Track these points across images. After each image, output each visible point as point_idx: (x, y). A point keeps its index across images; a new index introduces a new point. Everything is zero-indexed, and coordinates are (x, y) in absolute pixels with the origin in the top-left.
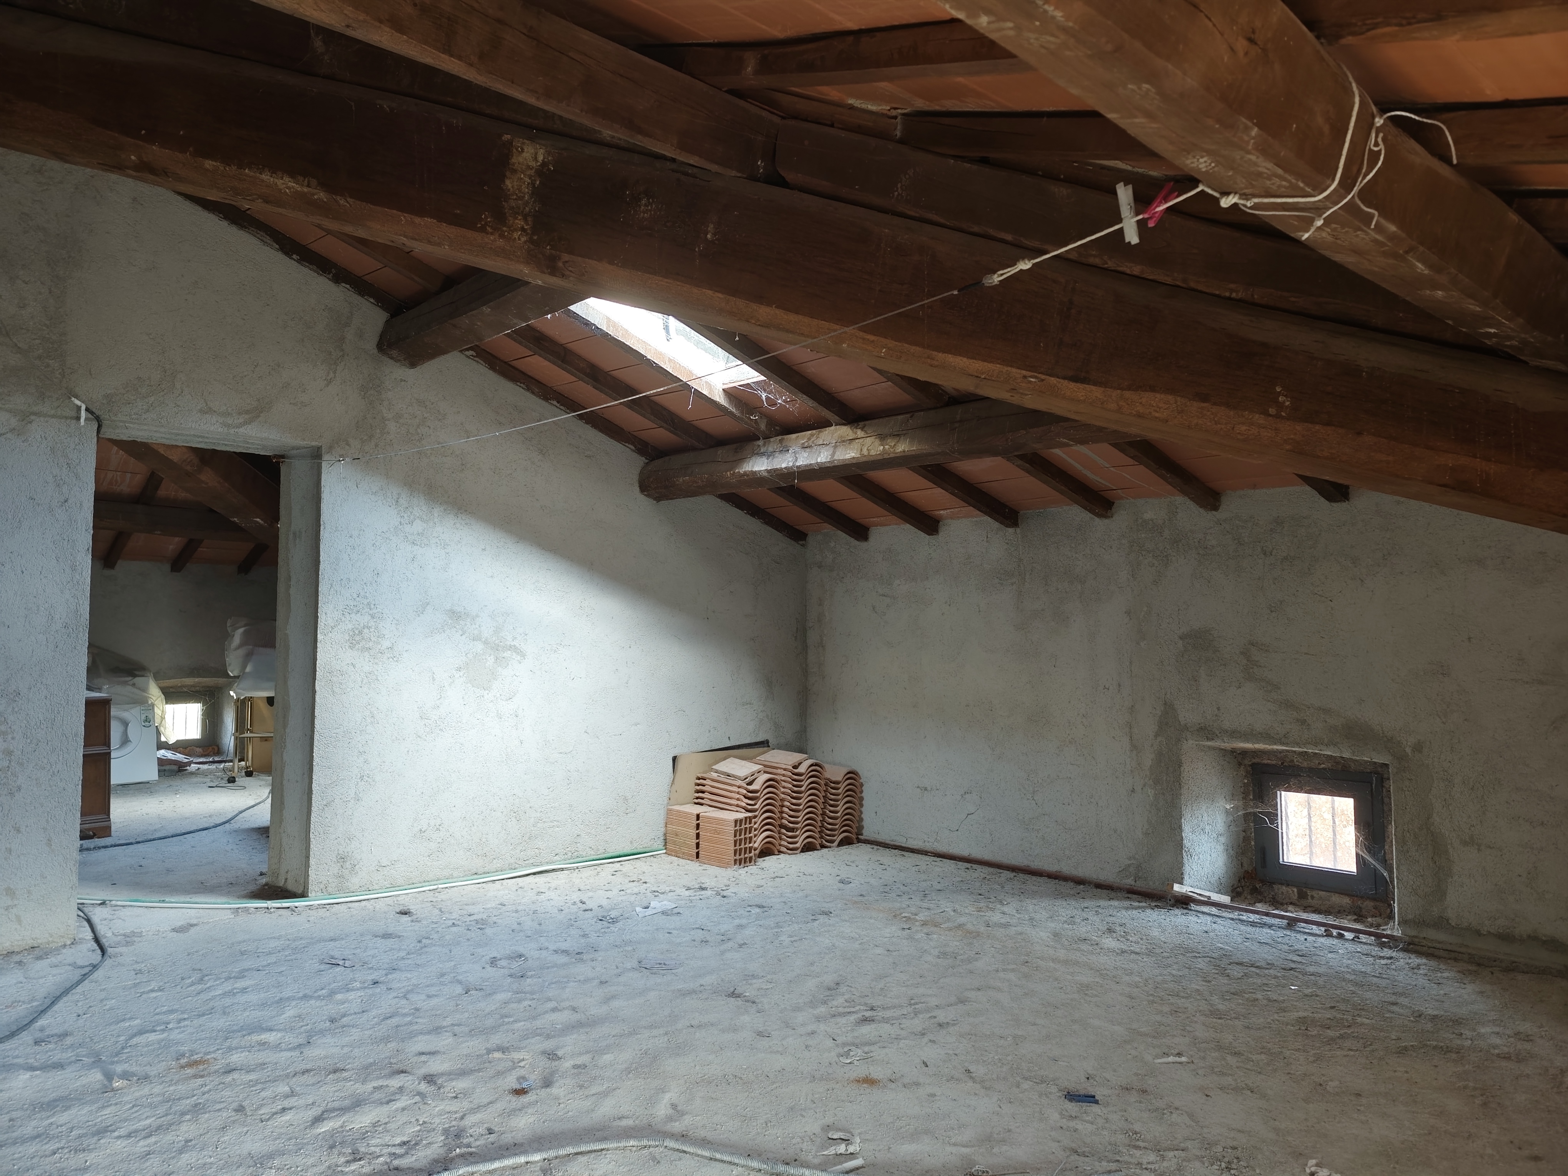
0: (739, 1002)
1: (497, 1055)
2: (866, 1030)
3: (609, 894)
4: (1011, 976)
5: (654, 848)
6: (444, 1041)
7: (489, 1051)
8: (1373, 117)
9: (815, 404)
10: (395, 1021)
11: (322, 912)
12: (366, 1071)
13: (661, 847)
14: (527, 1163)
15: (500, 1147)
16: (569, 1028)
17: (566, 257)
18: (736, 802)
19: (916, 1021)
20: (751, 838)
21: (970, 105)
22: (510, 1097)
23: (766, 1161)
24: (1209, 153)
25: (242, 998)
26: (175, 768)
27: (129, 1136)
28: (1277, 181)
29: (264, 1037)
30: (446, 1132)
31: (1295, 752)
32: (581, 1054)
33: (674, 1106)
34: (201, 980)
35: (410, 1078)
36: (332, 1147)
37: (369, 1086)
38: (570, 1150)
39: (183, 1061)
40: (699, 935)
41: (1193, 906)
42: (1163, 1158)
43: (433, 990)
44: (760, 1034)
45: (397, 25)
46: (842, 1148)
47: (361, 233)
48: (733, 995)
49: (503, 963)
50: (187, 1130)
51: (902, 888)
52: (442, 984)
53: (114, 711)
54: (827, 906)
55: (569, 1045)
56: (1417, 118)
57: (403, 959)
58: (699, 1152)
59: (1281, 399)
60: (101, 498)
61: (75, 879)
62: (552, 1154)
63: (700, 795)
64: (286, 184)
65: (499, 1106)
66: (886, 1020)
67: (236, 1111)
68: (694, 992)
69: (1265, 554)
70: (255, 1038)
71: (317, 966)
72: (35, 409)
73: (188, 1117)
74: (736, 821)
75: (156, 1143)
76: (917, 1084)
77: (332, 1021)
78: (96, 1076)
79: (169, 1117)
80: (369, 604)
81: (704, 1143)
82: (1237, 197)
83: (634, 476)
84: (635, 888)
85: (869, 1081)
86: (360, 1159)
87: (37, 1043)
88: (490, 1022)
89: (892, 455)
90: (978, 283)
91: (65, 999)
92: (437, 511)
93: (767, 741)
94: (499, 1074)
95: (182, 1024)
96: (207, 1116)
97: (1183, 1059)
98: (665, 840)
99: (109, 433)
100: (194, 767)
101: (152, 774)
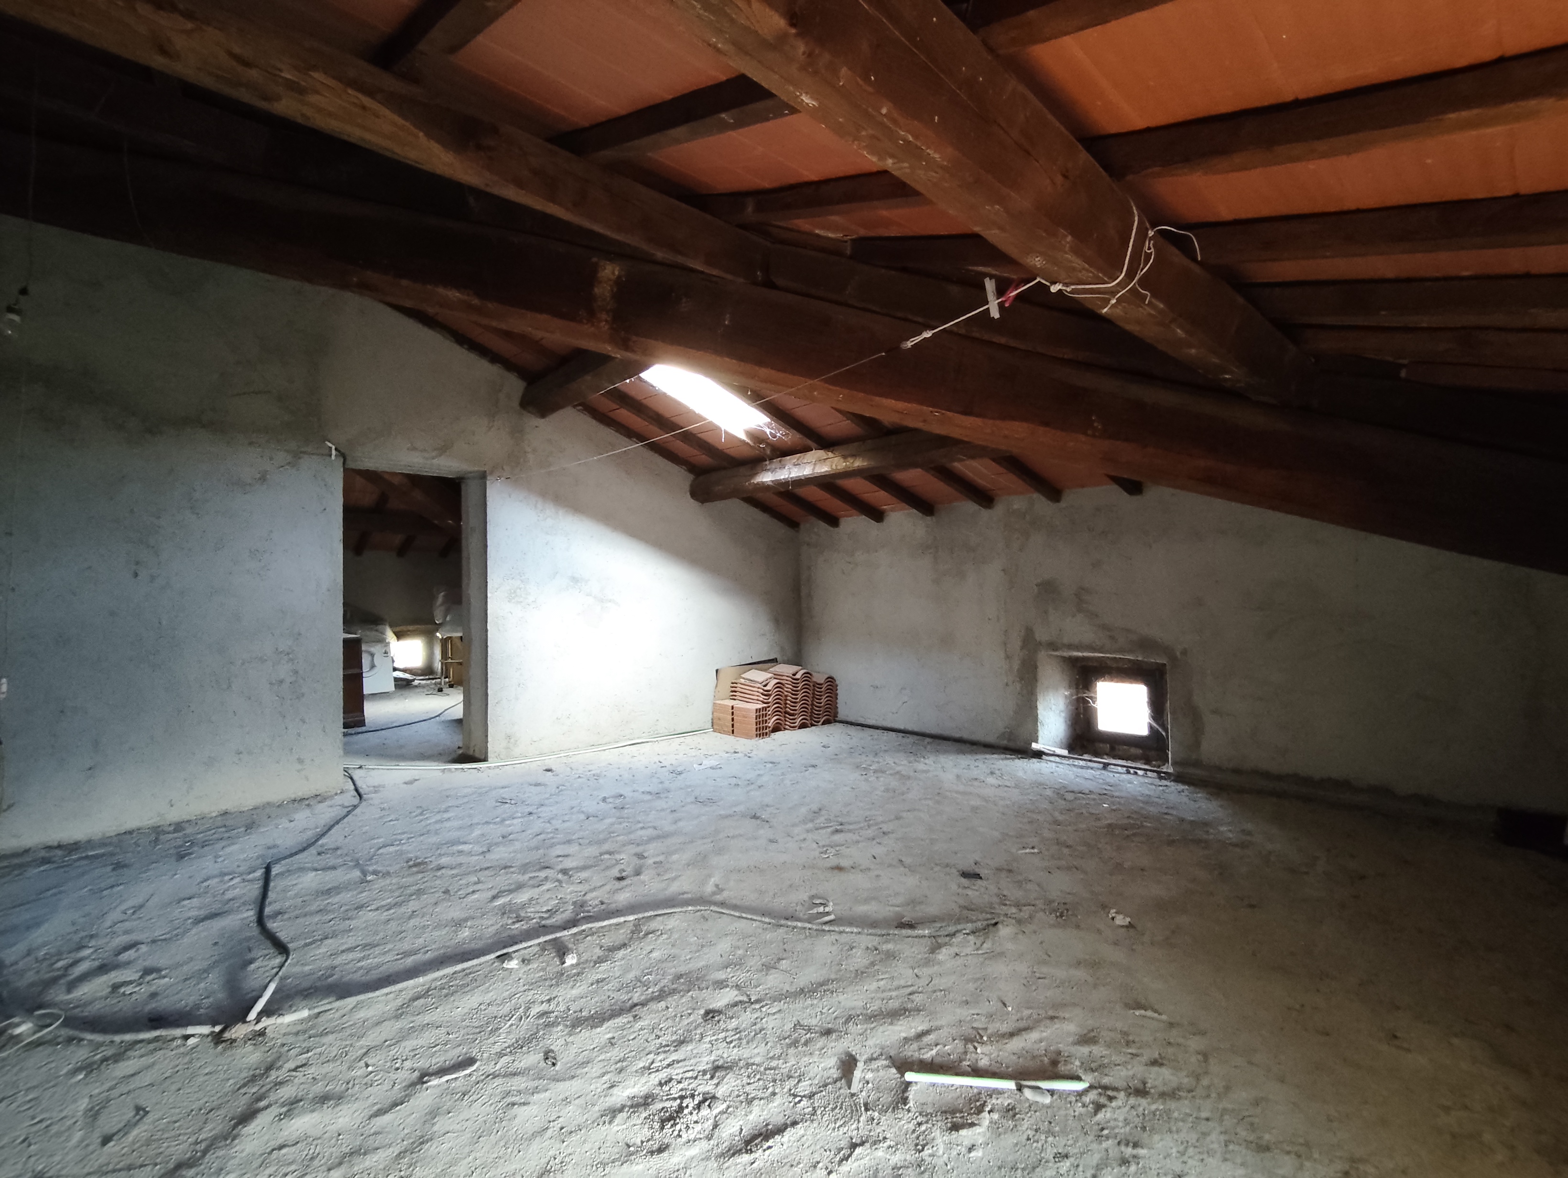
0: (759, 822)
1: (607, 856)
2: (837, 838)
3: (677, 757)
4: (930, 803)
5: (706, 728)
6: (573, 849)
7: (601, 854)
8: (1147, 230)
9: (801, 436)
10: (542, 837)
11: (497, 771)
12: (525, 868)
13: (710, 727)
14: (625, 921)
15: (609, 913)
16: (651, 839)
17: (634, 338)
18: (756, 698)
19: (869, 831)
20: (766, 720)
21: (893, 232)
22: (615, 882)
23: (774, 918)
24: (1041, 254)
25: (448, 825)
26: (404, 683)
27: (377, 909)
28: (1084, 272)
29: (461, 847)
30: (574, 903)
31: (1108, 657)
32: (658, 855)
33: (717, 886)
34: (421, 814)
35: (552, 871)
36: (504, 914)
37: (527, 877)
38: (651, 913)
39: (411, 863)
40: (734, 781)
41: (1044, 757)
42: (1020, 910)
43: (566, 818)
44: (771, 841)
45: (519, 184)
46: (821, 909)
47: (504, 326)
48: (755, 817)
49: (611, 800)
50: (413, 905)
51: (862, 749)
52: (572, 814)
53: (364, 647)
54: (814, 762)
55: (651, 849)
56: (1175, 230)
57: (547, 799)
58: (732, 913)
59: (1096, 424)
60: (348, 510)
61: (341, 752)
62: (640, 916)
63: (734, 693)
64: (454, 295)
65: (607, 888)
66: (850, 831)
67: (444, 892)
68: (730, 816)
69: (1089, 530)
70: (455, 848)
71: (494, 804)
72: (302, 449)
73: (414, 897)
74: (757, 710)
75: (394, 913)
76: (869, 869)
77: (503, 837)
78: (357, 873)
79: (402, 898)
80: (519, 573)
81: (735, 907)
82: (1061, 285)
83: (687, 487)
84: (693, 753)
85: (839, 868)
86: (521, 921)
87: (319, 854)
88: (601, 836)
89: (851, 469)
90: (898, 348)
91: (337, 826)
92: (561, 512)
93: (776, 659)
94: (608, 868)
95: (410, 841)
96: (425, 896)
97: (1036, 851)
98: (712, 722)
99: (351, 465)
100: (416, 683)
101: (391, 687)
